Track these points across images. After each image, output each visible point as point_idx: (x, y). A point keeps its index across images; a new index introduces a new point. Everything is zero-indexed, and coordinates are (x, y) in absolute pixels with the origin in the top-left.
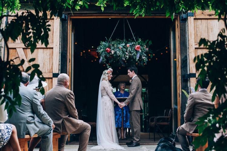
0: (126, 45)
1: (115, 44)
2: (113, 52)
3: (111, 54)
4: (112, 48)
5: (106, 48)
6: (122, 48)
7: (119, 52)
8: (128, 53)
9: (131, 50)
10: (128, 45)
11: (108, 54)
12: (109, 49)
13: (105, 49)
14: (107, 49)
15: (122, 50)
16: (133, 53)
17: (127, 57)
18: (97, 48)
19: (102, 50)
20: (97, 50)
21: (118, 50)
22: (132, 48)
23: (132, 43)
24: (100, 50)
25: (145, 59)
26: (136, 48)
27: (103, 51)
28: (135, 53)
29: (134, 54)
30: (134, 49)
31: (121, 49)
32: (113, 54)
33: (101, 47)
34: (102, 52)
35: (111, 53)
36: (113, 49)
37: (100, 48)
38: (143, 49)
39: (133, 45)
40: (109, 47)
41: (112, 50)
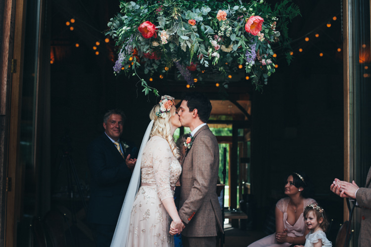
0: (212, 14)
1: (175, 9)
2: (164, 36)
3: (155, 44)
4: (163, 21)
5: (142, 22)
6: (198, 24)
7: (187, 38)
8: (218, 43)
9: (233, 32)
10: (222, 13)
11: (147, 44)
12: (150, 27)
13: (139, 25)
14: (145, 24)
15: (199, 31)
16: (237, 42)
17: (214, 58)
18: (109, 24)
19: (124, 28)
20: (109, 29)
21: (183, 29)
22: (233, 26)
23: (236, 8)
24: (116, 29)
25: (269, 67)
26: (248, 26)
27: (131, 31)
28: (242, 43)
29: (240, 48)
30: (240, 29)
31: (195, 27)
32: (166, 46)
33: (123, 18)
34: (127, 35)
35: (158, 39)
36: (167, 27)
37: (118, 22)
38: (267, 31)
39: (238, 13)
40: (153, 18)
41: (161, 29)
